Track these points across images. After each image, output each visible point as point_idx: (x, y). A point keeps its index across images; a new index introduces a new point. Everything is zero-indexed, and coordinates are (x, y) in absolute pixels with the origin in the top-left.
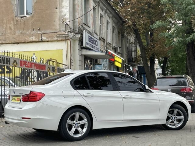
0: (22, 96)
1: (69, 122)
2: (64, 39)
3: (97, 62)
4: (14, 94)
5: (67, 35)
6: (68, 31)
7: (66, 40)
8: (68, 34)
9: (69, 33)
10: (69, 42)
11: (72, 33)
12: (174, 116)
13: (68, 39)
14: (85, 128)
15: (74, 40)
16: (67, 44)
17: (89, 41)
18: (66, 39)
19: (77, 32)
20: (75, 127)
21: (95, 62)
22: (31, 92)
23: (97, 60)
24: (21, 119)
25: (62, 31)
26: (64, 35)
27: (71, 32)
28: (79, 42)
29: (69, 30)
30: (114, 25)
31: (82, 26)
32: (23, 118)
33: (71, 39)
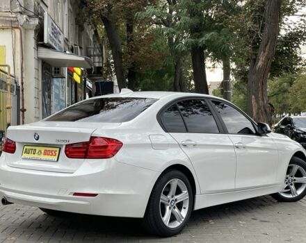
0: (66, 145)
1: (163, 198)
2: (8, 25)
3: (58, 72)
4: (37, 142)
5: (15, 19)
6: (15, 10)
7: (13, 28)
8: (16, 17)
9: (19, 15)
10: (18, 32)
11: (25, 16)
12: (292, 176)
13: (15, 26)
14: (185, 208)
15: (26, 29)
16: (15, 35)
17: (52, 33)
18: (13, 25)
19: (32, 14)
20: (170, 208)
21: (55, 72)
22: (92, 138)
23: (58, 69)
24: (72, 196)
25: (3, 10)
26: (7, 19)
27: (21, 13)
28: (35, 34)
29: (18, 9)
30: (70, 7)
31: (39, 4)
32: (75, 194)
33: (22, 26)
